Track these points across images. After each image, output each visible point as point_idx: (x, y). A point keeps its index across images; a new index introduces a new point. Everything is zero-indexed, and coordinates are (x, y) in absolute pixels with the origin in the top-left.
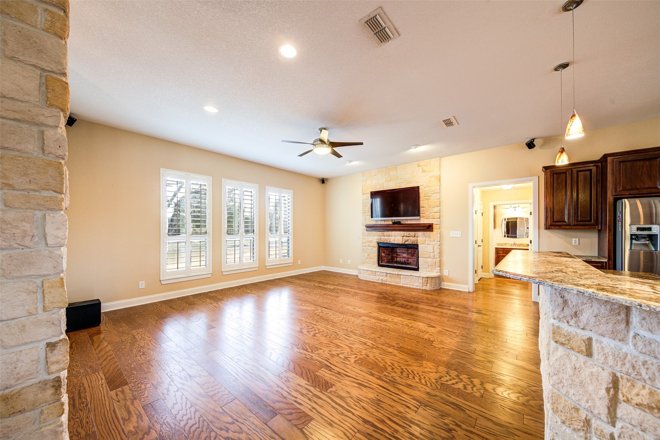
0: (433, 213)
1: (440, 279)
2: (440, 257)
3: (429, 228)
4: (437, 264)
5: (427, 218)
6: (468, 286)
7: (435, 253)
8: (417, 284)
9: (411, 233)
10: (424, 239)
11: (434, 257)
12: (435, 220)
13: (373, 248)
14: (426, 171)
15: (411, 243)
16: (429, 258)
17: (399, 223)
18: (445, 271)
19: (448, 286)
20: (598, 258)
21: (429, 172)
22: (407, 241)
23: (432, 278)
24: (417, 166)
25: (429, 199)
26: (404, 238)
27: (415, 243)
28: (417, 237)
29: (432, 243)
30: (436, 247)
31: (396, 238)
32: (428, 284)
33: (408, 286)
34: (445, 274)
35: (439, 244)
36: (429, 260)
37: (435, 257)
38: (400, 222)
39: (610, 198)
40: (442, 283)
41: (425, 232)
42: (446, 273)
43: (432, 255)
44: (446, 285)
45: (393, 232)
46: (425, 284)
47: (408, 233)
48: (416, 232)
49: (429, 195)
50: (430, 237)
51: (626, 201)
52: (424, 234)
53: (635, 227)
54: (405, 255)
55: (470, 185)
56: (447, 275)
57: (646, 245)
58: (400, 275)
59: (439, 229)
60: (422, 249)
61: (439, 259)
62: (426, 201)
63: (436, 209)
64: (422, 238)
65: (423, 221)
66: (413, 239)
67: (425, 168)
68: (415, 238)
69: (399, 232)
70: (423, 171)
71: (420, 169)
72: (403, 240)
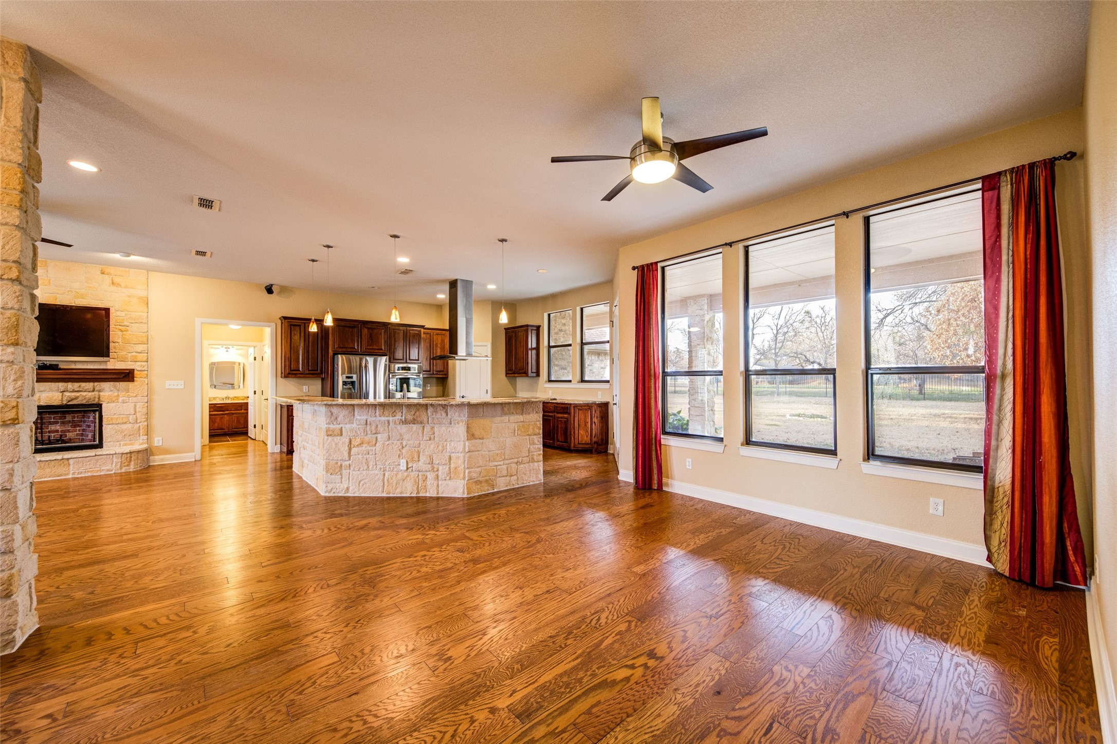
0: (134, 353)
1: (147, 452)
2: (147, 420)
3: (127, 376)
4: (141, 431)
5: (121, 361)
6: (193, 454)
7: (138, 415)
8: (108, 468)
9: (83, 384)
10: (116, 394)
11: (136, 422)
12: (138, 363)
14: (119, 285)
15: (84, 402)
16: (125, 423)
17: (54, 367)
18: (156, 439)
19: (162, 460)
21: (126, 287)
22: (76, 399)
23: (139, 452)
24: (99, 272)
25: (127, 331)
26: (67, 394)
27: (95, 402)
28: (99, 391)
29: (132, 400)
30: (138, 405)
31: (45, 395)
32: (132, 463)
33: (90, 474)
34: (156, 444)
35: (146, 401)
36: (124, 427)
37: (138, 421)
38: (57, 365)
39: (331, 353)
40: (151, 458)
41: (117, 384)
42: (157, 441)
43: (131, 418)
44: (157, 460)
46: (126, 464)
47: (78, 384)
48: (96, 384)
49: (127, 324)
50: (127, 391)
51: (339, 356)
52: (115, 387)
53: (344, 376)
54: (58, 427)
55: (198, 321)
56: (161, 444)
57: (350, 389)
58: (68, 459)
59: (147, 377)
60: (109, 410)
61: (146, 423)
62: (120, 333)
63: (140, 348)
64: (110, 393)
65: (112, 364)
66: (89, 395)
67: (116, 280)
68: (93, 393)
69: (53, 384)
70: (113, 283)
71: (107, 279)
72: (65, 399)
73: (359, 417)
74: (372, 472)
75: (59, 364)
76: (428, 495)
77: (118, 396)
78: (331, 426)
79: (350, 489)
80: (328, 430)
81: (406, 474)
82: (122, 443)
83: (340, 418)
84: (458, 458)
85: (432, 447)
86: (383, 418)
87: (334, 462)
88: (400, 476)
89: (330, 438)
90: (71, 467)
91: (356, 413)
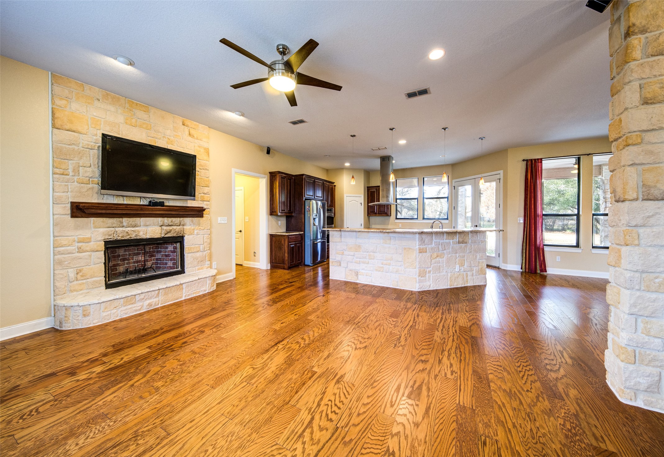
0: (202, 195)
2: (210, 249)
3: (199, 212)
4: (207, 258)
6: (232, 273)
7: (205, 244)
9: (174, 219)
10: (193, 228)
11: (204, 250)
12: (205, 203)
13: (94, 254)
14: (193, 136)
15: (175, 235)
16: (198, 252)
18: (213, 263)
20: (287, 233)
21: (197, 139)
22: (170, 232)
24: (181, 123)
26: (165, 228)
27: (180, 235)
28: (183, 225)
29: (201, 232)
30: (205, 236)
31: (150, 229)
34: (213, 268)
35: (209, 233)
36: (198, 254)
38: (163, 202)
39: (304, 198)
41: (193, 219)
42: (214, 266)
43: (201, 247)
45: (142, 219)
47: (170, 219)
48: (181, 219)
50: (199, 224)
52: (192, 222)
55: (233, 170)
56: (216, 268)
59: (210, 214)
60: (188, 241)
61: (209, 251)
63: (206, 190)
64: (189, 227)
66: (177, 228)
67: (192, 131)
68: (180, 227)
69: (155, 218)
70: (190, 134)
71: (186, 129)
72: (163, 232)
73: (435, 241)
74: (442, 274)
75: (165, 201)
76: (469, 285)
77: (194, 229)
78: (421, 247)
79: (431, 286)
80: (420, 249)
81: (458, 274)
82: (197, 268)
83: (426, 241)
84: (483, 262)
85: (471, 256)
86: (447, 241)
87: (423, 269)
88: (456, 275)
89: (421, 254)
90: (184, 291)
91: (434, 238)
